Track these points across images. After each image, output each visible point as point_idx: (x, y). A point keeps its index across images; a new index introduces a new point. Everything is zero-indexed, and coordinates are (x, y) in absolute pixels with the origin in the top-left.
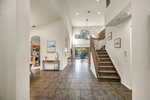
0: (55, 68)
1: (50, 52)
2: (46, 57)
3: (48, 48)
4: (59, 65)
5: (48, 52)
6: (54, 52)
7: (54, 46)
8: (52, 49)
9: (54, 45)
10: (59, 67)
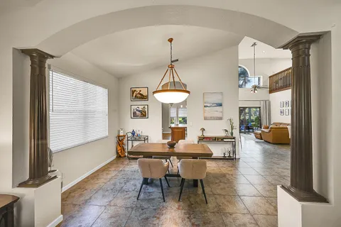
0: (224, 154)
1: (211, 117)
2: (203, 130)
3: (207, 108)
4: (234, 146)
5: (205, 119)
6: (221, 119)
7: (221, 105)
8: (216, 112)
9: (220, 102)
10: (234, 152)
